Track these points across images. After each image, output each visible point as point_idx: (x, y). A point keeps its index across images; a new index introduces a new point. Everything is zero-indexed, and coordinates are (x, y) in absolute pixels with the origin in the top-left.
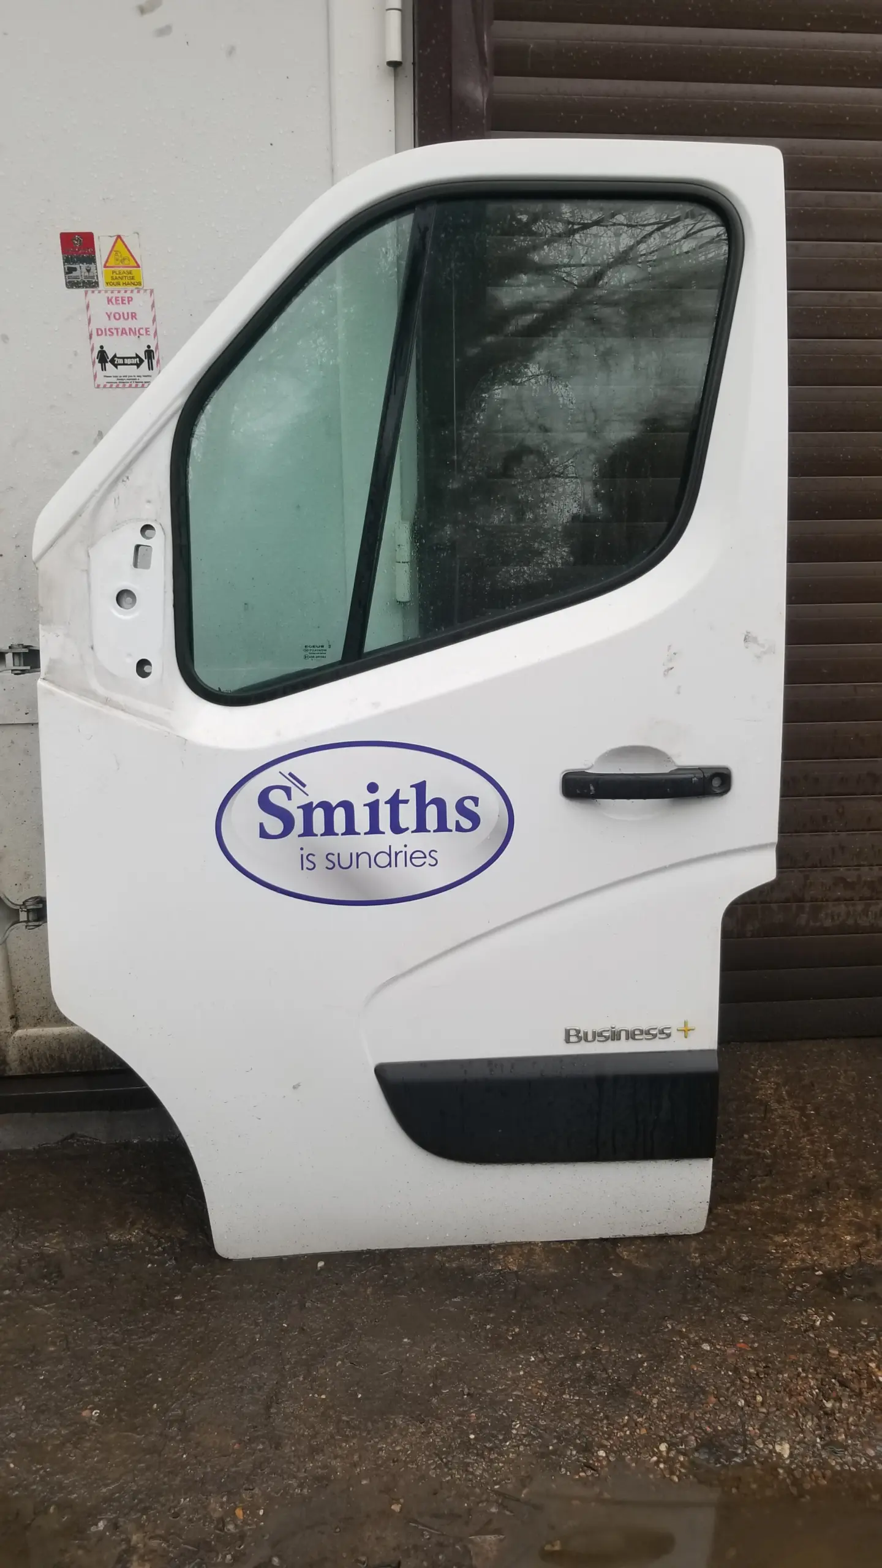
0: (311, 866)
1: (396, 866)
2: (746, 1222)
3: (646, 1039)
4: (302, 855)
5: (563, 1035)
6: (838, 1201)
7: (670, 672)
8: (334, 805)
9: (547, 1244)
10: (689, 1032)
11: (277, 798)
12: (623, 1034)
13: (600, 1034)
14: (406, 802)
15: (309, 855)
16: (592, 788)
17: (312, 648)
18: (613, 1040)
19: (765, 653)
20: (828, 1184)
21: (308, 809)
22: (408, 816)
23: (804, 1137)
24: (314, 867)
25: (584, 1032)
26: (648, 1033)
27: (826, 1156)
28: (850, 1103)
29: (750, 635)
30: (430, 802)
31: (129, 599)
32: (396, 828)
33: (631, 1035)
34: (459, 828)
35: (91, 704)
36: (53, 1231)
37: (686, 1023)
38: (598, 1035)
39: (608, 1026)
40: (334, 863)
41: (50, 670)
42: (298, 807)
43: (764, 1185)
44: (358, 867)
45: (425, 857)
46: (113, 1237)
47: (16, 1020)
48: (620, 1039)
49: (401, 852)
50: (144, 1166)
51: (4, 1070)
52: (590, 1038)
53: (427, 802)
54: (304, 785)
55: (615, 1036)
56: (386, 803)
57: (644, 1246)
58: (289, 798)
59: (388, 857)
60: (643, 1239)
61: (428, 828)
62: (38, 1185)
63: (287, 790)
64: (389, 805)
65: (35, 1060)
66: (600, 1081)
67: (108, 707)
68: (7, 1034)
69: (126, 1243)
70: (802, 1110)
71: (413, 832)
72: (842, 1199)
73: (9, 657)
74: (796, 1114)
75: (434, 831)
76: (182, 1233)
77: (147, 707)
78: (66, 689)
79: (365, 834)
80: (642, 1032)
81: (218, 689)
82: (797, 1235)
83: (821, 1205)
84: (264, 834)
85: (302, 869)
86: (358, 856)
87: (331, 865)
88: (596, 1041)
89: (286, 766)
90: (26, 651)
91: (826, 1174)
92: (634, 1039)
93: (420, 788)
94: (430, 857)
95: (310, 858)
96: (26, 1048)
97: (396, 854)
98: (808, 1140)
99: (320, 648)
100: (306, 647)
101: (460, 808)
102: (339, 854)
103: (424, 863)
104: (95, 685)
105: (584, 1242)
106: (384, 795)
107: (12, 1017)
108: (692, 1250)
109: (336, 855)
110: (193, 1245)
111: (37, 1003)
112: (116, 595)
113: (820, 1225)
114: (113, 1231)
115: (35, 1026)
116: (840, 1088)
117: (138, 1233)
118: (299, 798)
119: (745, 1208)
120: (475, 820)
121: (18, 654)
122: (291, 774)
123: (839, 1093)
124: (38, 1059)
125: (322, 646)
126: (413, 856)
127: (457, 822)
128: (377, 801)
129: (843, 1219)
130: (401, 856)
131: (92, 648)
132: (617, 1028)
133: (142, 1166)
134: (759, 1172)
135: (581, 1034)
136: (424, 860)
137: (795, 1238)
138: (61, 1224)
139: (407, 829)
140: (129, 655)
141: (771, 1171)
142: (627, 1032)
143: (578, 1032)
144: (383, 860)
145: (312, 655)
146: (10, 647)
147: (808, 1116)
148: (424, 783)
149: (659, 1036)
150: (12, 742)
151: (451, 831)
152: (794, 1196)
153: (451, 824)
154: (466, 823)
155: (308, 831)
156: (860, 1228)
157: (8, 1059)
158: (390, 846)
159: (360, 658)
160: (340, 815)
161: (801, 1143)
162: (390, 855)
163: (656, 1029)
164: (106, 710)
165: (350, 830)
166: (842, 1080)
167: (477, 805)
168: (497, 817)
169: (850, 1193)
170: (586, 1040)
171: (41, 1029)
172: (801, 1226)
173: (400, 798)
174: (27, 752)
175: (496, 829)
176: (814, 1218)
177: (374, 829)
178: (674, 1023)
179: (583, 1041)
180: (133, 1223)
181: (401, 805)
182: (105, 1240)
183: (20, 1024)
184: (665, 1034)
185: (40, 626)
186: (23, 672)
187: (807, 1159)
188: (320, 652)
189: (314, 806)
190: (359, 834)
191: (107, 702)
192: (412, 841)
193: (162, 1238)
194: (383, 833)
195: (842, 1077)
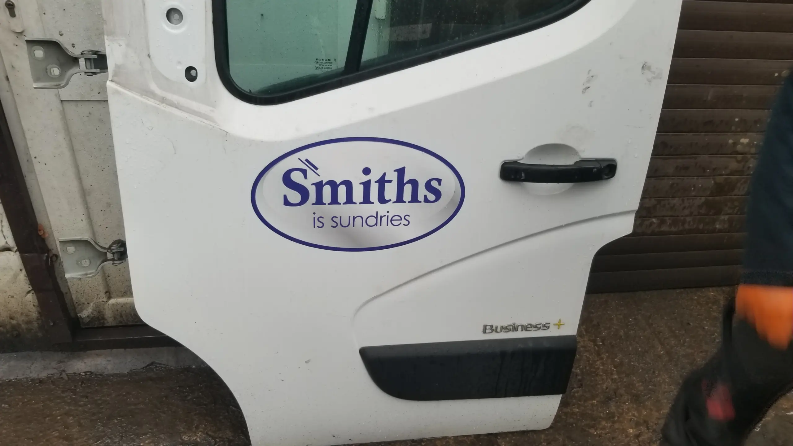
0: (321, 225)
1: (381, 225)
2: (571, 420)
3: (533, 330)
4: (314, 218)
5: (482, 328)
6: (622, 405)
7: (587, 90)
8: (338, 183)
9: (456, 438)
10: (561, 326)
11: (297, 177)
12: (520, 328)
13: (506, 328)
14: (390, 182)
15: (319, 217)
16: (523, 175)
17: (321, 61)
18: (513, 331)
19: (654, 78)
20: (615, 393)
21: (319, 186)
22: (391, 191)
23: (598, 361)
24: (323, 226)
25: (495, 327)
26: (536, 326)
27: (612, 374)
28: (622, 337)
29: (646, 64)
30: (408, 182)
31: (176, 16)
32: (382, 200)
33: (525, 328)
34: (426, 200)
35: (151, 102)
36: (145, 434)
37: (560, 321)
38: (505, 329)
39: (510, 323)
40: (337, 222)
41: (115, 74)
42: (312, 184)
43: (579, 394)
44: (354, 226)
45: (401, 220)
46: (185, 438)
47: (109, 294)
48: (517, 330)
49: (385, 216)
50: (201, 385)
51: (104, 323)
52: (499, 330)
53: (405, 182)
54: (317, 169)
55: (515, 328)
56: (376, 182)
57: (514, 438)
58: (306, 177)
59: (375, 219)
60: (513, 433)
61: (404, 200)
62: (132, 399)
63: (304, 172)
64: (378, 184)
65: (124, 317)
66: (503, 354)
67: (164, 105)
68: (103, 303)
69: (194, 442)
70: (594, 341)
71: (394, 202)
72: (624, 403)
73: (82, 62)
74: (591, 344)
75: (409, 202)
76: (229, 434)
77: (195, 105)
78: (130, 89)
79: (360, 203)
80: (531, 325)
81: (249, 91)
82: (601, 429)
83: (613, 409)
84: (287, 202)
85: (314, 227)
86: (354, 218)
87: (335, 225)
88: (502, 332)
89: (303, 155)
90: (95, 56)
91: (614, 386)
92: (527, 330)
93: (401, 172)
94: (406, 219)
95: (320, 219)
96: (118, 310)
97: (381, 217)
98: (601, 363)
99: (328, 61)
100: (317, 59)
101: (428, 186)
102: (341, 217)
103: (401, 223)
104: (153, 87)
105: (478, 436)
106: (374, 176)
107: (106, 293)
108: (542, 441)
109: (339, 218)
110: (237, 442)
111: (123, 284)
112: (166, 13)
113: (614, 422)
114: (185, 433)
115: (122, 297)
116: (615, 327)
117: (201, 435)
118: (313, 178)
119: (570, 411)
120: (438, 194)
121: (89, 59)
122: (307, 160)
123: (614, 330)
124: (126, 316)
125: (329, 60)
126: (393, 219)
127: (425, 196)
128: (369, 181)
129: (627, 417)
130: (385, 219)
131: (149, 57)
132: (516, 324)
133: (200, 385)
134: (575, 386)
135: (494, 328)
136: (401, 221)
137: (601, 431)
138: (150, 429)
139: (390, 200)
140: (179, 63)
141: (582, 385)
142: (522, 326)
143: (492, 326)
144: (372, 221)
145: (321, 66)
146: (82, 54)
147: (598, 346)
148: (404, 168)
149: (542, 328)
150: (90, 113)
151: (420, 202)
152: (597, 402)
153: (421, 198)
154: (431, 197)
155: (319, 201)
156: (637, 424)
157: (106, 317)
158: (377, 212)
159: (358, 70)
160: (342, 191)
161: (597, 365)
162: (377, 218)
163: (541, 324)
164: (163, 107)
165: (349, 200)
166: (615, 321)
167: (440, 184)
168: (453, 193)
169: (628, 400)
170: (497, 332)
171: (127, 299)
172: (604, 423)
173: (386, 179)
174: (101, 121)
175: (452, 200)
176: (610, 417)
177: (367, 200)
178: (553, 320)
179: (494, 332)
180: (197, 427)
181: (386, 184)
182: (180, 440)
183: (112, 296)
184: (546, 327)
185: (106, 37)
186: (94, 73)
187: (601, 375)
188: (327, 64)
189: (324, 183)
190: (355, 203)
191: (163, 100)
192: (392, 209)
193: (216, 438)
194: (373, 203)
195: (615, 319)
